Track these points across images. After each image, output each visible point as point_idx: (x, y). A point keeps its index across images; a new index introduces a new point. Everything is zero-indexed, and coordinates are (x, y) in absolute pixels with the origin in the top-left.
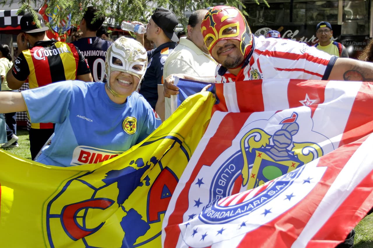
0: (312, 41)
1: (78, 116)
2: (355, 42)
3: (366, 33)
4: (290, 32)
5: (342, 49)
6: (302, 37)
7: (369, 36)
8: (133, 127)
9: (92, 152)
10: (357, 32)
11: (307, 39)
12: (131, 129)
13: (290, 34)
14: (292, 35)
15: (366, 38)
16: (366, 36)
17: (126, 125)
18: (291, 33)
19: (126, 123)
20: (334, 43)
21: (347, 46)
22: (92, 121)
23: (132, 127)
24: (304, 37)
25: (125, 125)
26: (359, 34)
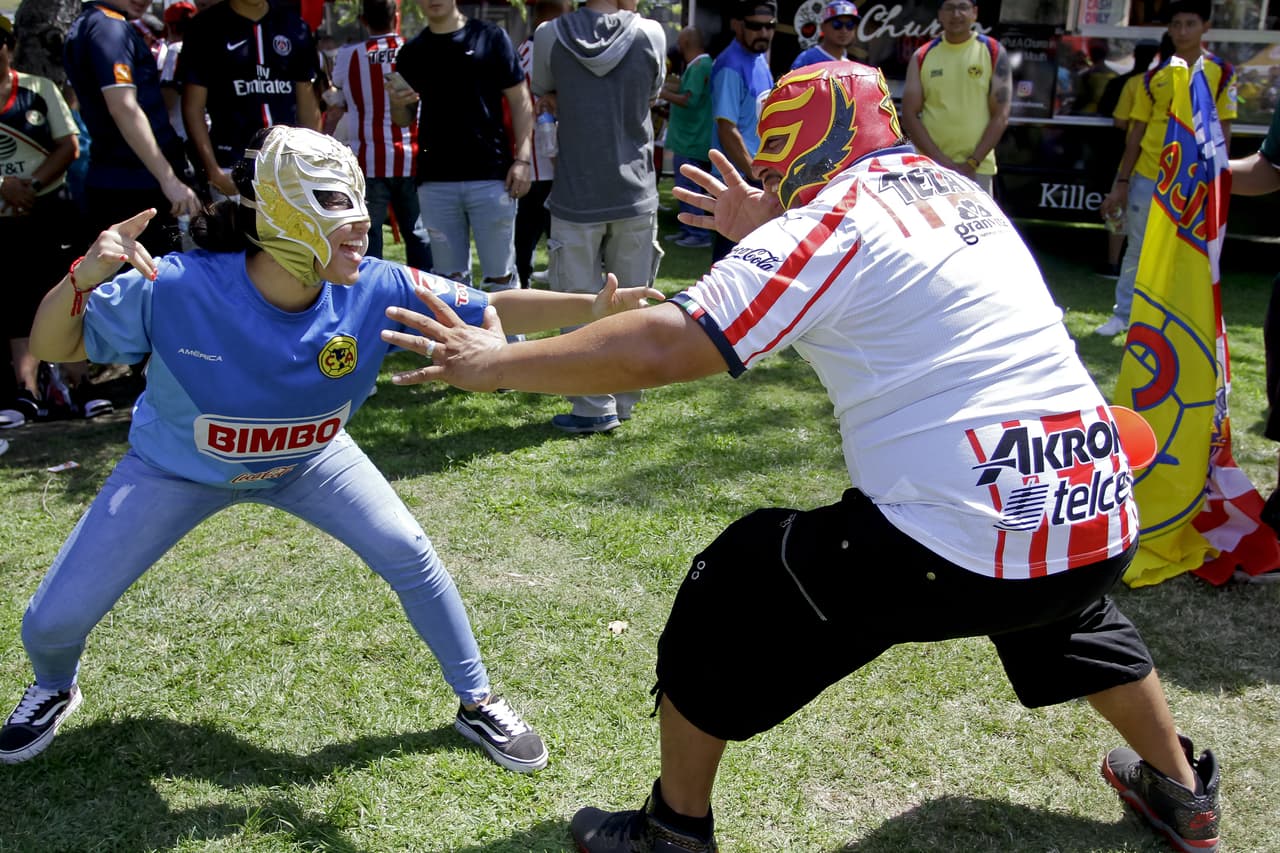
0: (932, 32)
1: (182, 350)
2: (1030, 40)
3: (1056, 21)
4: (880, 10)
5: (998, 52)
6: (907, 23)
7: (1063, 26)
8: (347, 359)
9: (237, 428)
10: (1037, 17)
11: (919, 27)
12: (342, 366)
13: (881, 15)
14: (885, 17)
15: (1058, 31)
16: (1057, 26)
17: (328, 358)
18: (884, 13)
19: (327, 354)
20: (978, 38)
21: (1010, 49)
22: (220, 358)
23: (343, 360)
24: (912, 24)
25: (324, 360)
26: (1041, 22)
